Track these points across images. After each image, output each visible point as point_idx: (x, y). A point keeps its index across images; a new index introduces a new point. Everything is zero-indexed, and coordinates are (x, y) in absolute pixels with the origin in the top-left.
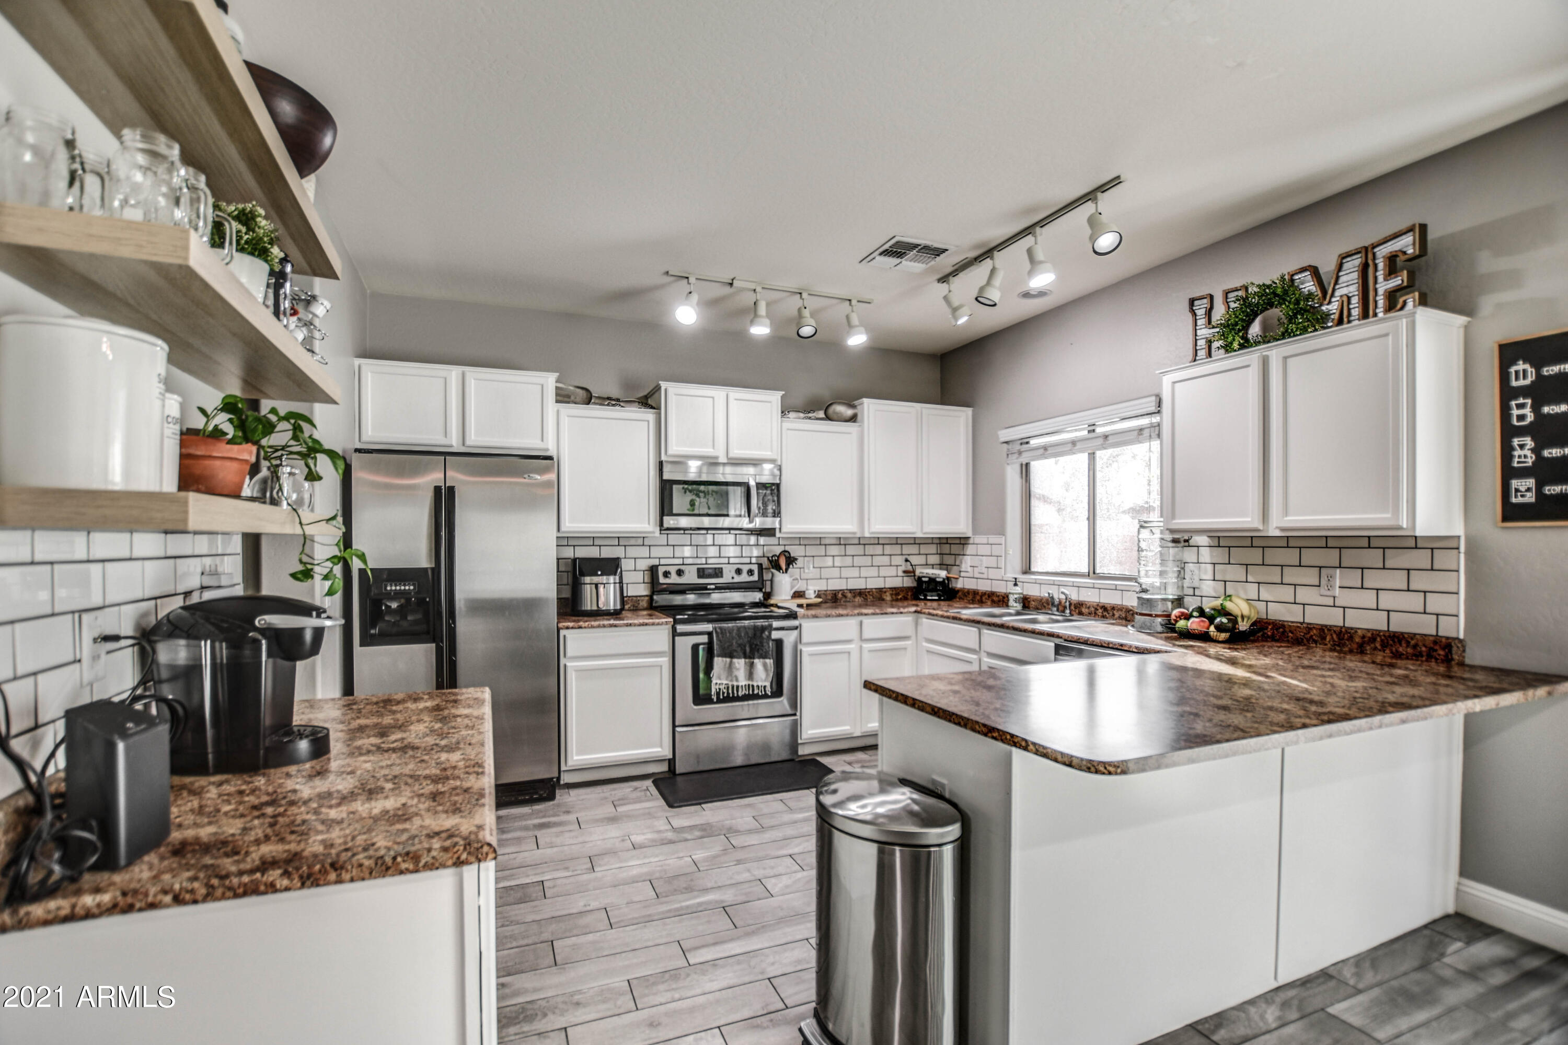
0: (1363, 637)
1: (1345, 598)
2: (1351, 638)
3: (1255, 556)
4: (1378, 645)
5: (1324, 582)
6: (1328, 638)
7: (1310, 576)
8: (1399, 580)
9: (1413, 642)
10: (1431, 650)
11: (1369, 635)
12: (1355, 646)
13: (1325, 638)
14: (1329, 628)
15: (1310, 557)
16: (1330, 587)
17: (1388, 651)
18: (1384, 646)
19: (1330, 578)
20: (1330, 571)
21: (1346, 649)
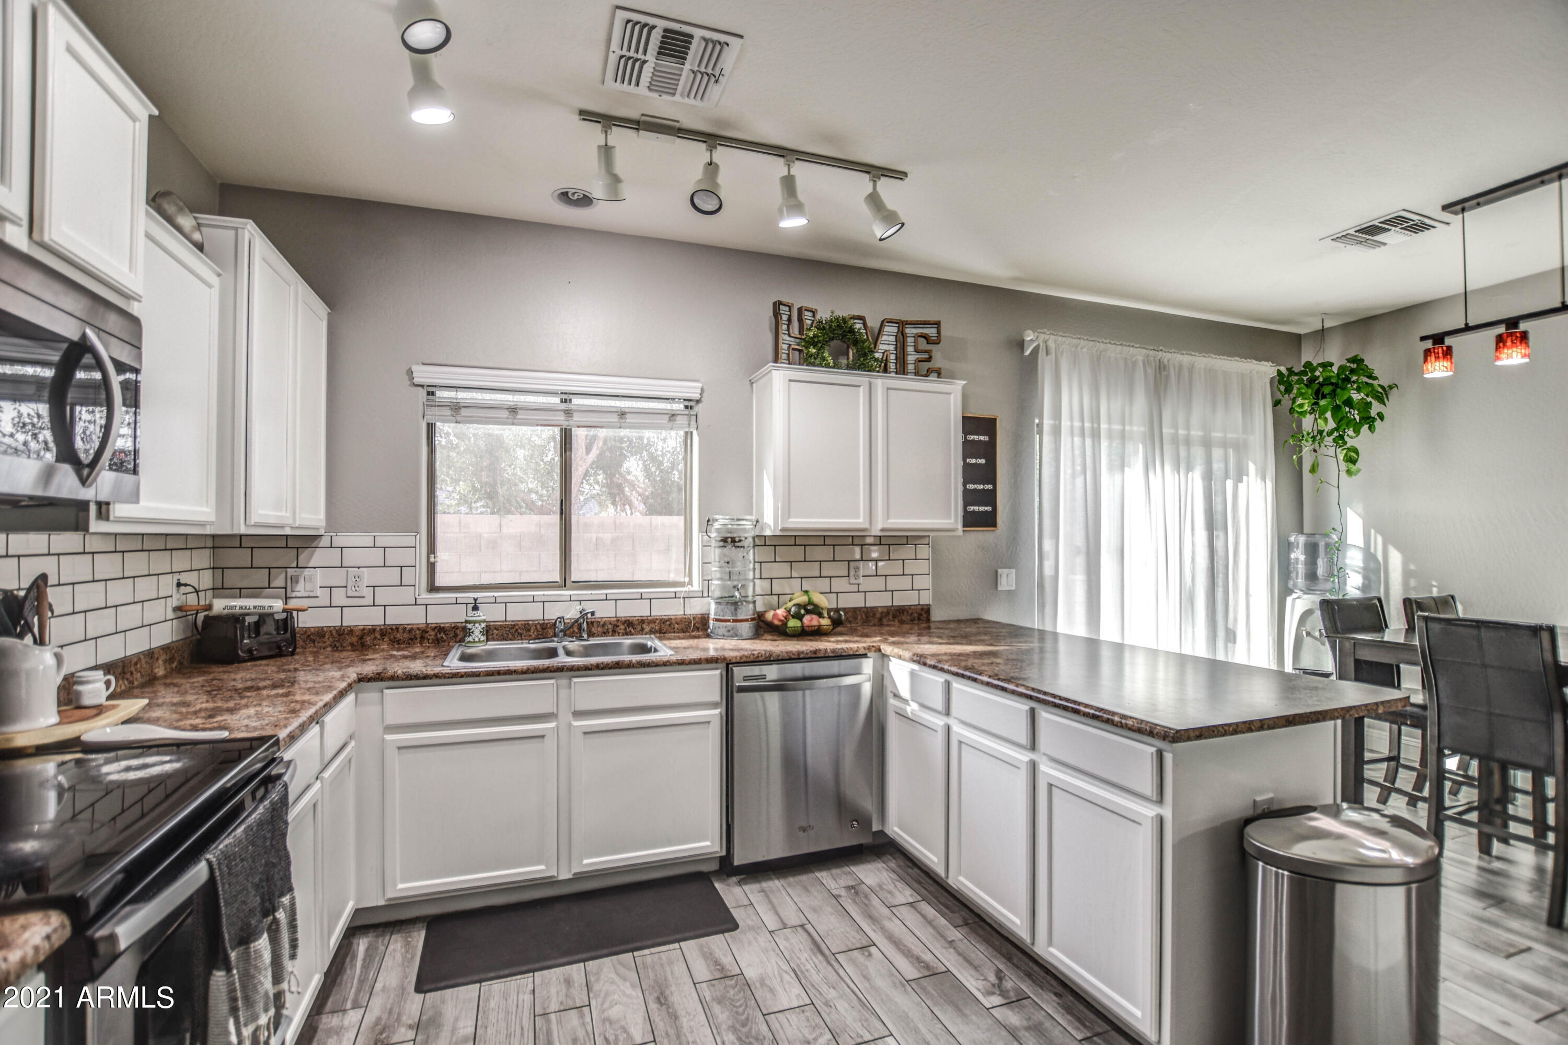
0: (882, 613)
1: (866, 584)
2: (874, 614)
3: (797, 553)
4: (891, 617)
5: (852, 573)
6: (859, 618)
7: (841, 569)
8: (897, 568)
9: (910, 612)
10: (920, 615)
11: (886, 610)
12: (876, 620)
13: (856, 618)
14: (859, 609)
15: (841, 553)
16: (856, 577)
17: (896, 621)
18: (894, 617)
19: (857, 569)
20: (856, 564)
21: (871, 624)
